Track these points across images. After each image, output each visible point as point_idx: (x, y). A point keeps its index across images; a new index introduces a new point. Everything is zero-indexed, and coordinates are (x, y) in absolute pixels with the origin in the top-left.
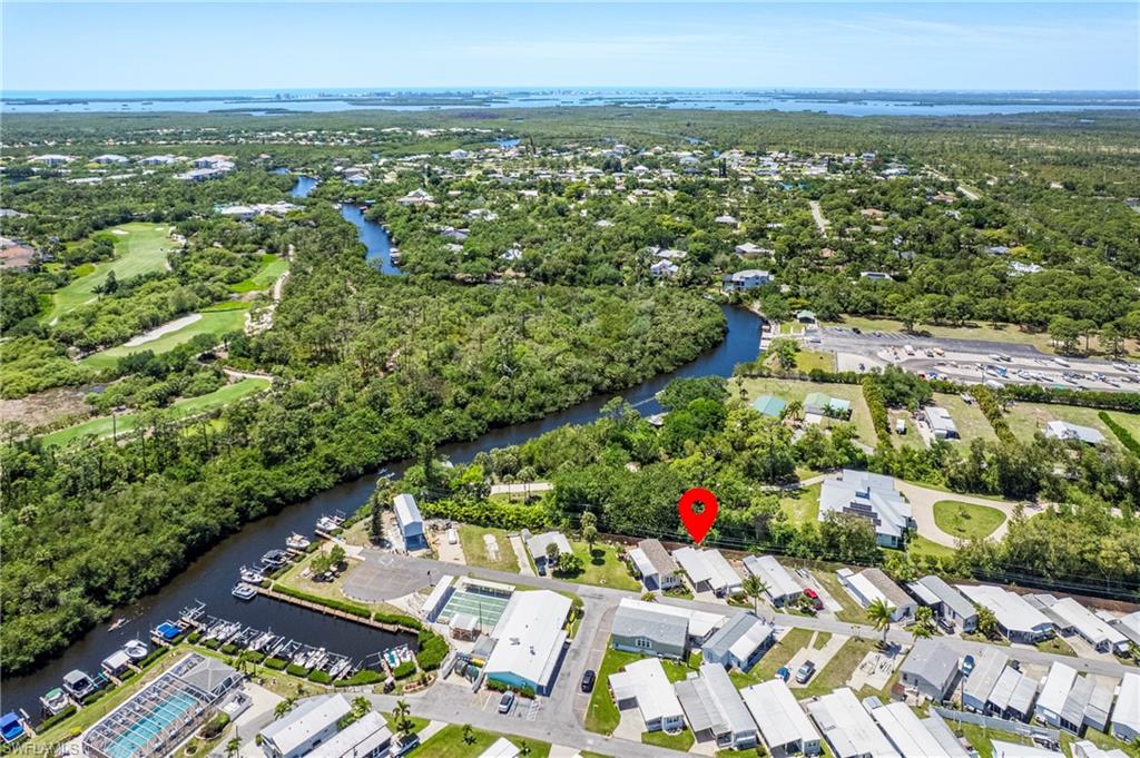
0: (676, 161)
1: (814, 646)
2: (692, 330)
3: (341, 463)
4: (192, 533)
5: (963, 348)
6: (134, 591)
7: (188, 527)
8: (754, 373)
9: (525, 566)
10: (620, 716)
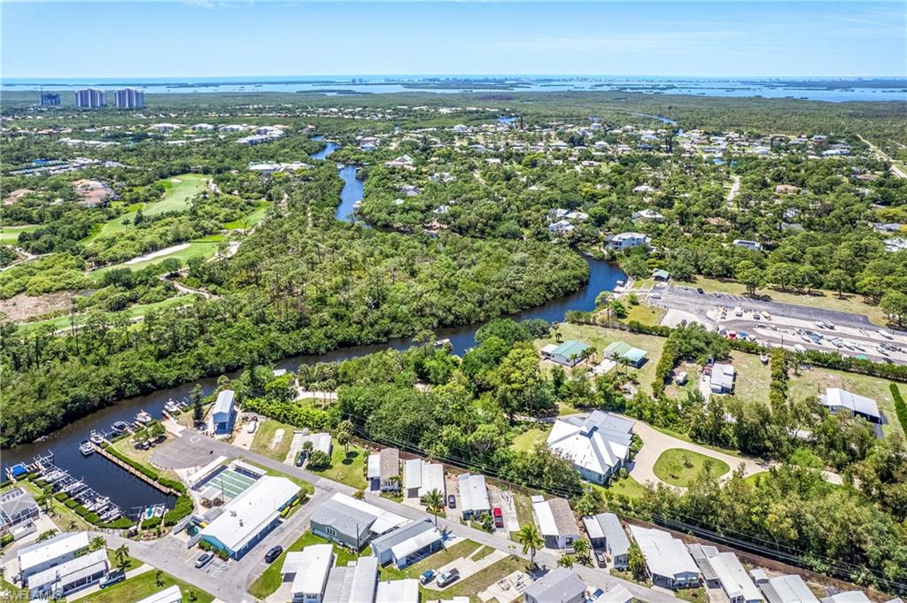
0: (637, 138)
1: (472, 558)
2: (547, 279)
3: (207, 362)
4: (72, 402)
5: (794, 313)
6: (18, 439)
7: (71, 397)
8: (581, 320)
9: (291, 457)
10: (279, 585)
